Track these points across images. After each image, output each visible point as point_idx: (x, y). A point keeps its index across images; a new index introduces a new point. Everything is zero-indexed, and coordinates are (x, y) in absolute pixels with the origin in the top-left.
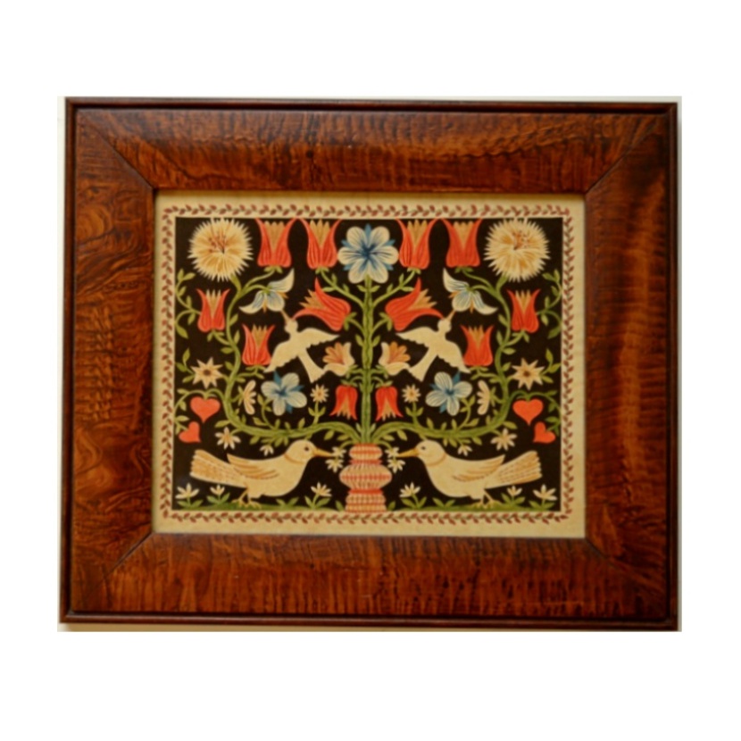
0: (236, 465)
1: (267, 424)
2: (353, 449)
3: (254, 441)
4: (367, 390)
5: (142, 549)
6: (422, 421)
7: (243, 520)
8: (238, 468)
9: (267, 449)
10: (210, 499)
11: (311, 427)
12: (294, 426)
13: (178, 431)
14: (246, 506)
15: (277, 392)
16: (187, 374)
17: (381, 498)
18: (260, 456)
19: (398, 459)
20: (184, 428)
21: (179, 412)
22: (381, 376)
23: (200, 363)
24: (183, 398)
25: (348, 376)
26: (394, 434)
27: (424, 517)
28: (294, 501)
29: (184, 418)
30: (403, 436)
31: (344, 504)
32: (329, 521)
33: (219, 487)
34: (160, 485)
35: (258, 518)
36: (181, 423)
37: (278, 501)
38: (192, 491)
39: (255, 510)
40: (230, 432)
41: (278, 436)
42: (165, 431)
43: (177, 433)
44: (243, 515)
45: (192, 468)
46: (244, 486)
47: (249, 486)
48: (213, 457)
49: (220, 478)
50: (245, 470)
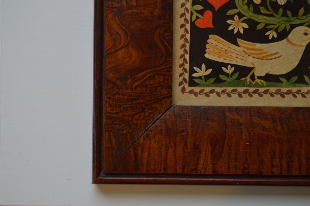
0: (243, 47)
1: (272, 12)
3: (260, 27)
5: (164, 119)
7: (251, 96)
8: (245, 50)
9: (272, 34)
10: (222, 77)
12: (295, 14)
13: (194, 19)
14: (253, 83)
18: (266, 40)
20: (200, 16)
21: (195, 2)
28: (295, 79)
29: (200, 7)
33: (229, 66)
34: (179, 65)
35: (263, 94)
36: (197, 11)
37: (280, 78)
38: (206, 70)
39: (261, 86)
40: (240, 19)
41: (281, 23)
42: (183, 18)
43: (193, 20)
44: (250, 91)
45: (206, 51)
46: (251, 66)
47: (256, 66)
48: (225, 41)
49: (231, 59)
50: (252, 52)
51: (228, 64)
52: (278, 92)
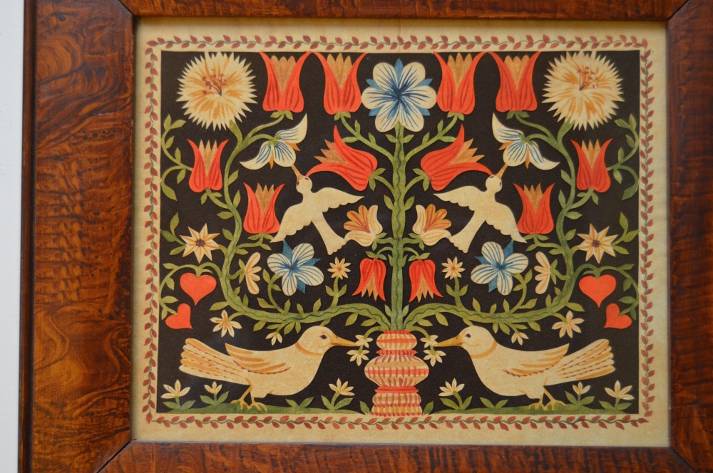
0: (236, 356)
1: (275, 306)
2: (382, 337)
3: (258, 327)
4: (398, 262)
5: (118, 462)
6: (467, 302)
7: (245, 426)
8: (237, 360)
9: (275, 337)
10: (204, 399)
11: (329, 310)
12: (308, 309)
13: (164, 316)
14: (249, 408)
15: (287, 266)
16: (176, 245)
17: (415, 398)
18: (267, 346)
19: (436, 349)
20: (173, 312)
21: (166, 292)
22: (416, 247)
23: (191, 230)
24: (171, 274)
25: (374, 247)
26: (432, 319)
27: (469, 420)
28: (308, 401)
29: (172, 300)
30: (443, 321)
31: (370, 405)
32: (351, 426)
33: (214, 384)
34: (143, 382)
35: (263, 423)
36: (169, 305)
37: (288, 401)
38: (182, 389)
39: (259, 412)
40: (229, 316)
41: (289, 321)
42: (149, 315)
43: (163, 317)
44: (244, 419)
45: (182, 361)
46: (246, 383)
47: (253, 384)
48: (208, 347)
49: (216, 373)
50: (247, 363)
51: (213, 381)
52: (284, 420)
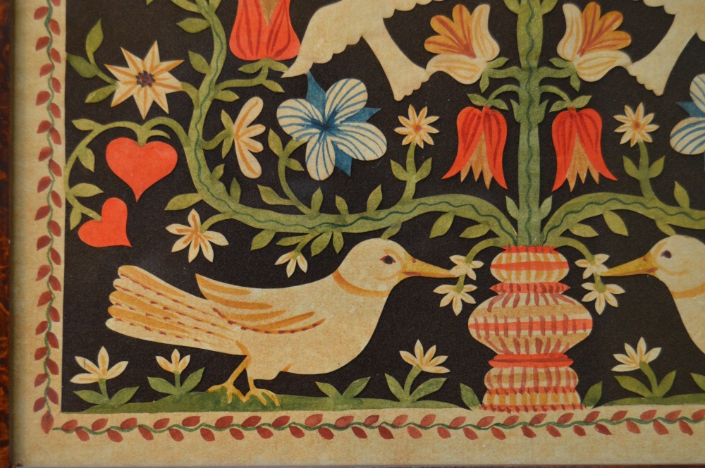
1: (293, 200)
2: (502, 258)
3: (259, 242)
4: (529, 115)
6: (663, 190)
7: (237, 435)
8: (220, 307)
9: (294, 261)
10: (156, 383)
11: (397, 207)
12: (357, 206)
13: (74, 222)
14: (244, 399)
15: (315, 123)
16: (97, 83)
17: (567, 376)
18: (277, 279)
19: (606, 280)
20: (92, 214)
21: (78, 174)
22: (564, 83)
23: (127, 55)
24: (88, 140)
25: (484, 86)
26: (597, 221)
27: (671, 418)
28: (360, 385)
29: (91, 190)
30: (617, 226)
31: (480, 391)
32: (444, 432)
33: (176, 354)
34: (33, 351)
35: (272, 429)
36: (83, 201)
37: (320, 385)
38: (111, 365)
39: (265, 409)
40: (202, 221)
41: (320, 230)
42: (45, 221)
43: (73, 224)
44: (235, 421)
45: (111, 310)
46: (239, 352)
47: (251, 352)
48: (163, 282)
49: (179, 333)
50: (239, 311)
51: (172, 347)
52: (314, 423)
